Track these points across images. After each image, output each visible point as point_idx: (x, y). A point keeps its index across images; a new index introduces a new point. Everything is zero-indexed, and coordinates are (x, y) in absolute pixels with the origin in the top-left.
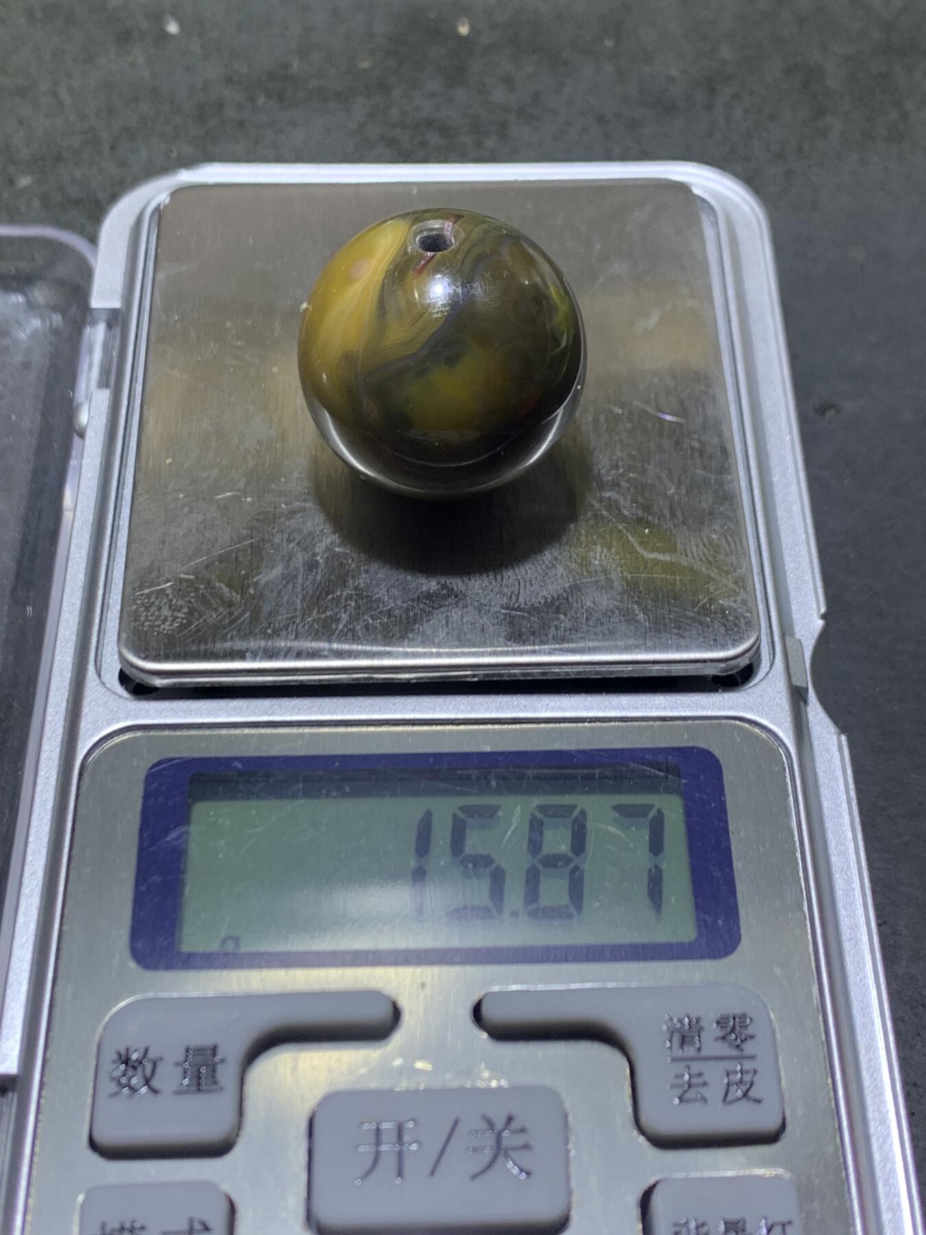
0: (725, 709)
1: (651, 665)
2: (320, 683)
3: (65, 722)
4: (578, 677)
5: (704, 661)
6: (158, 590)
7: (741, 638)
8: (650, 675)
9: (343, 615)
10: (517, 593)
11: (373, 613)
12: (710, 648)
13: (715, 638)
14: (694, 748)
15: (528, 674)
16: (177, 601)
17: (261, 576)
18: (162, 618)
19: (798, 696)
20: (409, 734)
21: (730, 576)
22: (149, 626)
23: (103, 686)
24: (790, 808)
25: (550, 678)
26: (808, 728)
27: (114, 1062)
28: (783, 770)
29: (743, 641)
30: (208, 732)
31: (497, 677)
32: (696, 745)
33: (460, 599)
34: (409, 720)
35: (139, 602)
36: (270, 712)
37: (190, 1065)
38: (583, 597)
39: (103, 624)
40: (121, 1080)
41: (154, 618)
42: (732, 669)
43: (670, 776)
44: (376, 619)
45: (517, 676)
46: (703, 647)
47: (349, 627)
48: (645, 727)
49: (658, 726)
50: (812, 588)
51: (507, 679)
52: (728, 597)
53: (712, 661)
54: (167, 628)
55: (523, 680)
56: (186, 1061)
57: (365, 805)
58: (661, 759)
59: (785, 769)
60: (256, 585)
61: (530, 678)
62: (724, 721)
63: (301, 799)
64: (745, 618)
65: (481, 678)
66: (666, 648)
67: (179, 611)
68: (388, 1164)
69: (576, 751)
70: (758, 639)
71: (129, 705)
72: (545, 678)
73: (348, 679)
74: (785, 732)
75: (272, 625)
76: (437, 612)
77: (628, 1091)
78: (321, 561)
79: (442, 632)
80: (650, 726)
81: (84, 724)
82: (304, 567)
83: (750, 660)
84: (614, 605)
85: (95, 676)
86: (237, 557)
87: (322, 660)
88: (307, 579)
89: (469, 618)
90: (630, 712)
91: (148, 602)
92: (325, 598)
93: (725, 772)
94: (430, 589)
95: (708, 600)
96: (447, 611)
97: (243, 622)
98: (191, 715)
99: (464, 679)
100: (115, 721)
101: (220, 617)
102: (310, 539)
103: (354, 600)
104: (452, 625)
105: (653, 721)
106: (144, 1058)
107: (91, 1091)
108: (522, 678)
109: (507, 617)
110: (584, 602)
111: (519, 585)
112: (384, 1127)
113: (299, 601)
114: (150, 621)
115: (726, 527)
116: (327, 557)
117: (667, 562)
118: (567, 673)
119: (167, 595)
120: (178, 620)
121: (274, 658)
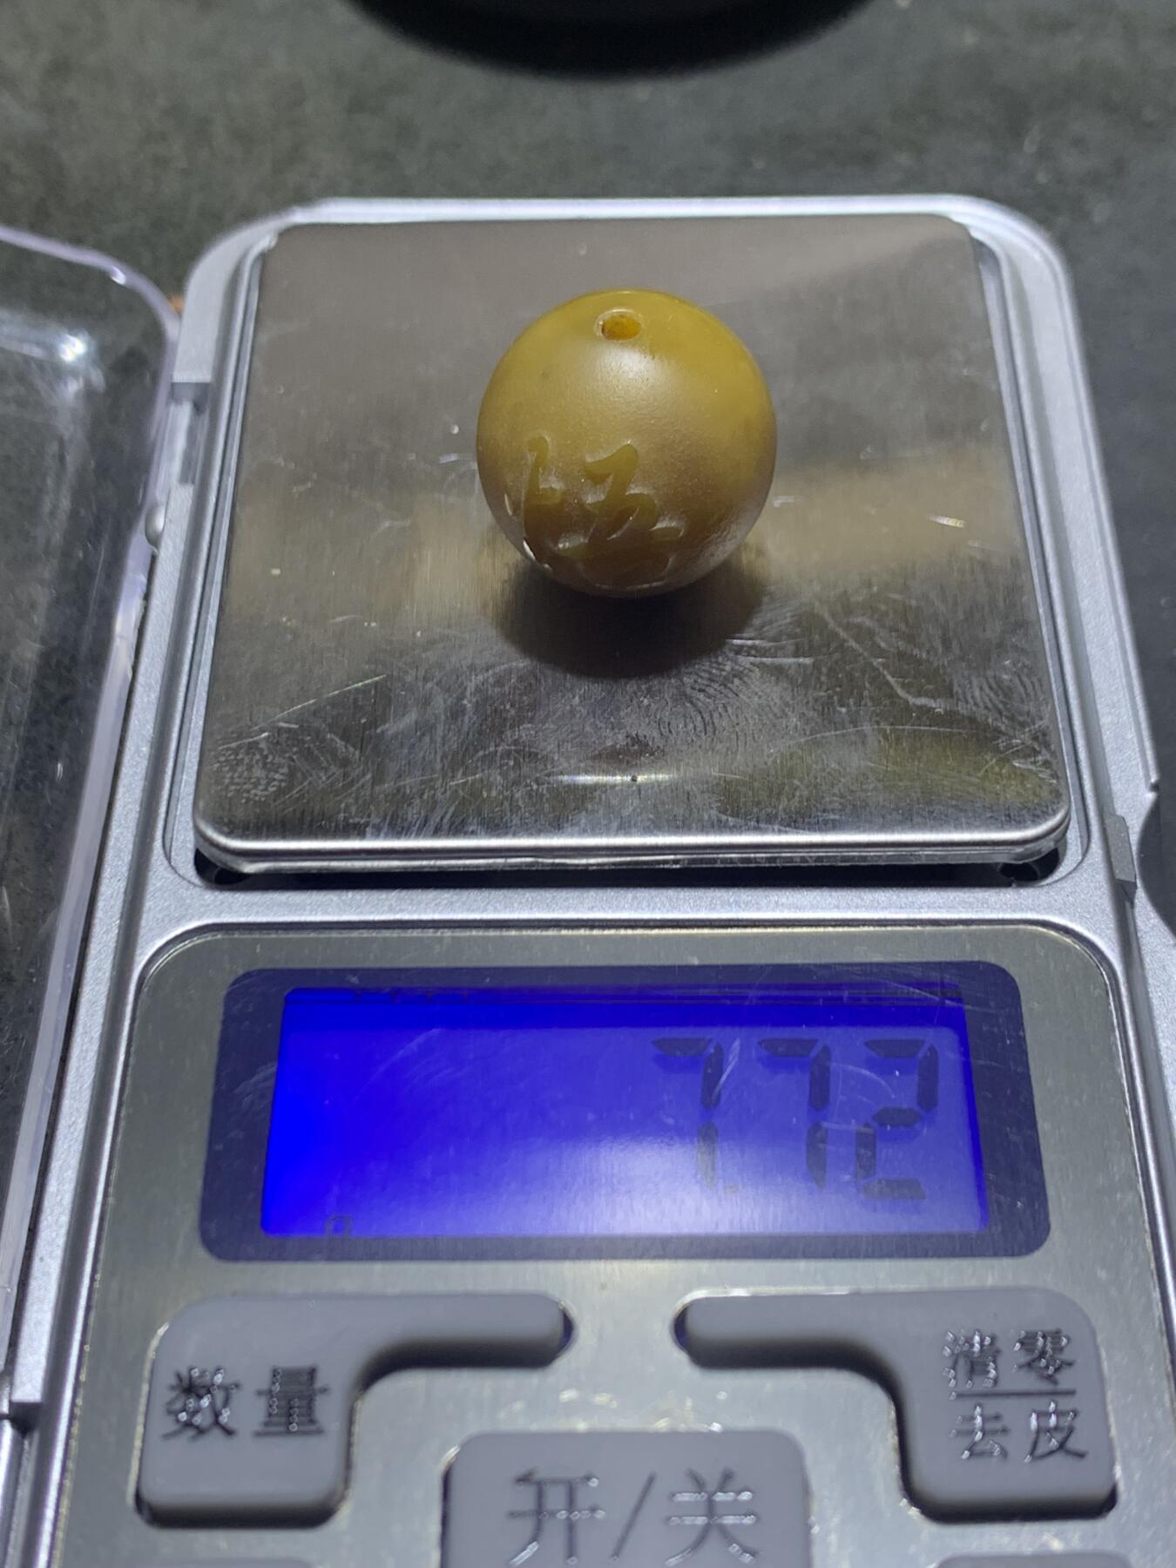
0: (1022, 910)
1: (920, 849)
2: (466, 869)
3: (121, 918)
4: (819, 864)
5: (994, 844)
6: (249, 743)
7: (1043, 813)
8: (918, 862)
9: (499, 778)
10: (735, 750)
11: (538, 775)
12: (1002, 828)
13: (1007, 812)
14: (979, 962)
15: (749, 860)
16: (274, 759)
17: (387, 725)
18: (252, 780)
19: (1122, 895)
21: (1027, 730)
22: (235, 790)
23: (173, 871)
25: (780, 865)
26: (1137, 938)
27: (173, 1388)
28: (1104, 995)
29: (1047, 817)
30: (313, 935)
31: (706, 863)
32: (982, 959)
33: (657, 759)
34: (588, 921)
35: (222, 759)
36: (398, 909)
37: (277, 1396)
38: (824, 756)
39: (175, 789)
40: (180, 1415)
41: (242, 780)
42: (1032, 855)
44: (543, 784)
45: (736, 863)
46: (991, 824)
47: (505, 793)
48: (910, 932)
49: (929, 933)
50: (1137, 749)
51: (722, 866)
52: (1026, 756)
53: (1003, 843)
54: (259, 793)
55: (744, 868)
56: (272, 1390)
57: (527, 1038)
58: (935, 976)
59: (1107, 991)
60: (381, 736)
61: (753, 865)
62: (1022, 927)
63: (438, 1027)
64: (1049, 785)
65: (686, 866)
66: (939, 823)
67: (277, 772)
68: (556, 1536)
69: (815, 965)
70: (1068, 814)
71: (206, 897)
72: (773, 865)
73: (505, 865)
74: (1106, 943)
75: (402, 790)
77: (892, 1440)
78: (469, 705)
79: (632, 802)
80: (919, 931)
81: (147, 920)
82: (445, 714)
83: (1056, 844)
84: (868, 767)
85: (162, 857)
86: (356, 700)
87: (469, 838)
88: (449, 730)
90: (891, 912)
91: (235, 759)
92: (473, 755)
93: (1022, 998)
94: (617, 744)
95: (997, 761)
97: (363, 786)
99: (661, 866)
100: (187, 918)
101: (330, 780)
102: (454, 677)
103: (512, 758)
105: (922, 925)
106: (212, 1386)
107: (140, 1430)
108: (741, 865)
109: (722, 782)
110: (826, 762)
111: (738, 739)
113: (438, 759)
114: (237, 784)
115: (1020, 665)
116: (477, 702)
117: (940, 710)
118: (803, 859)
119: (262, 750)
120: (275, 783)
121: (403, 835)
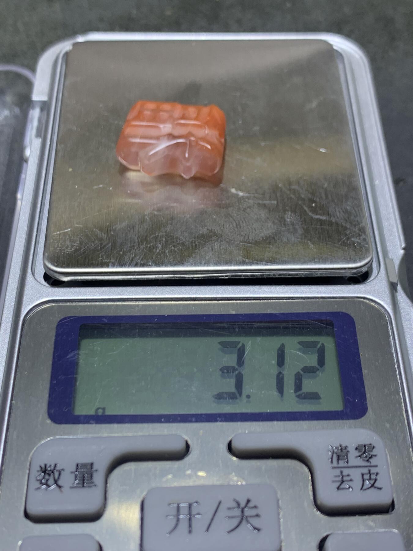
0: (355, 293)
1: (317, 271)
2: (147, 279)
3: (16, 299)
4: (280, 277)
5: (345, 269)
6: (64, 232)
7: (363, 257)
8: (317, 276)
9: (159, 245)
10: (248, 234)
11: (174, 244)
13: (350, 257)
15: (254, 275)
16: (74, 238)
17: (117, 226)
18: (66, 246)
19: (393, 287)
20: (193, 305)
21: (357, 227)
22: (59, 249)
23: (35, 280)
24: (391, 342)
25: (265, 277)
26: (398, 305)
27: (38, 471)
28: (386, 323)
29: (364, 259)
30: (89, 304)
31: (238, 277)
32: (341, 311)
33: (219, 238)
34: (193, 298)
35: (54, 238)
37: (78, 473)
38: (282, 237)
39: (36, 250)
40: (42, 480)
41: (62, 246)
42: (359, 273)
43: (328, 327)
44: (176, 247)
45: (249, 276)
46: (344, 261)
47: (162, 251)
48: (315, 302)
49: (321, 301)
50: (397, 235)
51: (244, 277)
52: (356, 237)
53: (349, 268)
54: (69, 251)
56: (76, 471)
57: (171, 341)
58: (323, 318)
59: (388, 323)
60: (114, 231)
61: (255, 277)
62: (355, 299)
63: (137, 337)
64: (365, 247)
65: (230, 277)
66: (325, 261)
67: (75, 243)
68: (184, 525)
69: (279, 314)
70: (372, 258)
71: (49, 290)
72: (263, 277)
73: (162, 278)
74: (387, 305)
75: (123, 250)
76: (207, 243)
77: (310, 488)
78: (148, 218)
79: (210, 254)
80: (317, 301)
81: (25, 299)
82: (139, 221)
83: (368, 269)
84: (298, 241)
85: (31, 275)
87: (148, 267)
88: (140, 227)
89: (223, 247)
90: (307, 294)
91: (59, 238)
92: (149, 237)
93: (356, 325)
94: (204, 232)
95: (346, 238)
96: (213, 243)
97: (108, 248)
98: (81, 294)
99: (221, 278)
100: (41, 297)
101: (95, 246)
103: (165, 238)
104: (215, 250)
105: (318, 299)
106: (54, 470)
107: (26, 487)
108: (251, 277)
109: (243, 246)
110: (282, 239)
111: (249, 230)
112: (182, 506)
113: (136, 238)
114: (60, 247)
115: (354, 203)
116: (151, 217)
117: (324, 220)
118: (274, 275)
119: (69, 235)
120: (75, 247)
121: (123, 267)
